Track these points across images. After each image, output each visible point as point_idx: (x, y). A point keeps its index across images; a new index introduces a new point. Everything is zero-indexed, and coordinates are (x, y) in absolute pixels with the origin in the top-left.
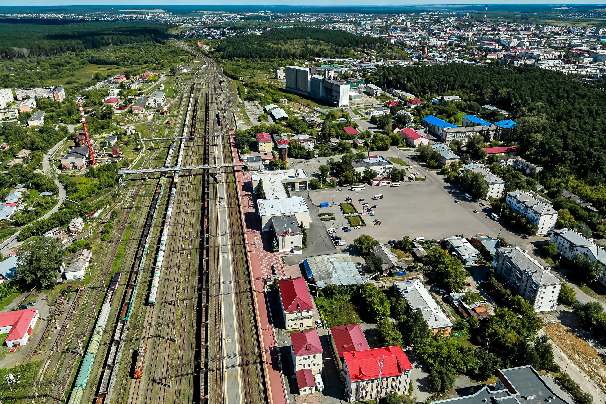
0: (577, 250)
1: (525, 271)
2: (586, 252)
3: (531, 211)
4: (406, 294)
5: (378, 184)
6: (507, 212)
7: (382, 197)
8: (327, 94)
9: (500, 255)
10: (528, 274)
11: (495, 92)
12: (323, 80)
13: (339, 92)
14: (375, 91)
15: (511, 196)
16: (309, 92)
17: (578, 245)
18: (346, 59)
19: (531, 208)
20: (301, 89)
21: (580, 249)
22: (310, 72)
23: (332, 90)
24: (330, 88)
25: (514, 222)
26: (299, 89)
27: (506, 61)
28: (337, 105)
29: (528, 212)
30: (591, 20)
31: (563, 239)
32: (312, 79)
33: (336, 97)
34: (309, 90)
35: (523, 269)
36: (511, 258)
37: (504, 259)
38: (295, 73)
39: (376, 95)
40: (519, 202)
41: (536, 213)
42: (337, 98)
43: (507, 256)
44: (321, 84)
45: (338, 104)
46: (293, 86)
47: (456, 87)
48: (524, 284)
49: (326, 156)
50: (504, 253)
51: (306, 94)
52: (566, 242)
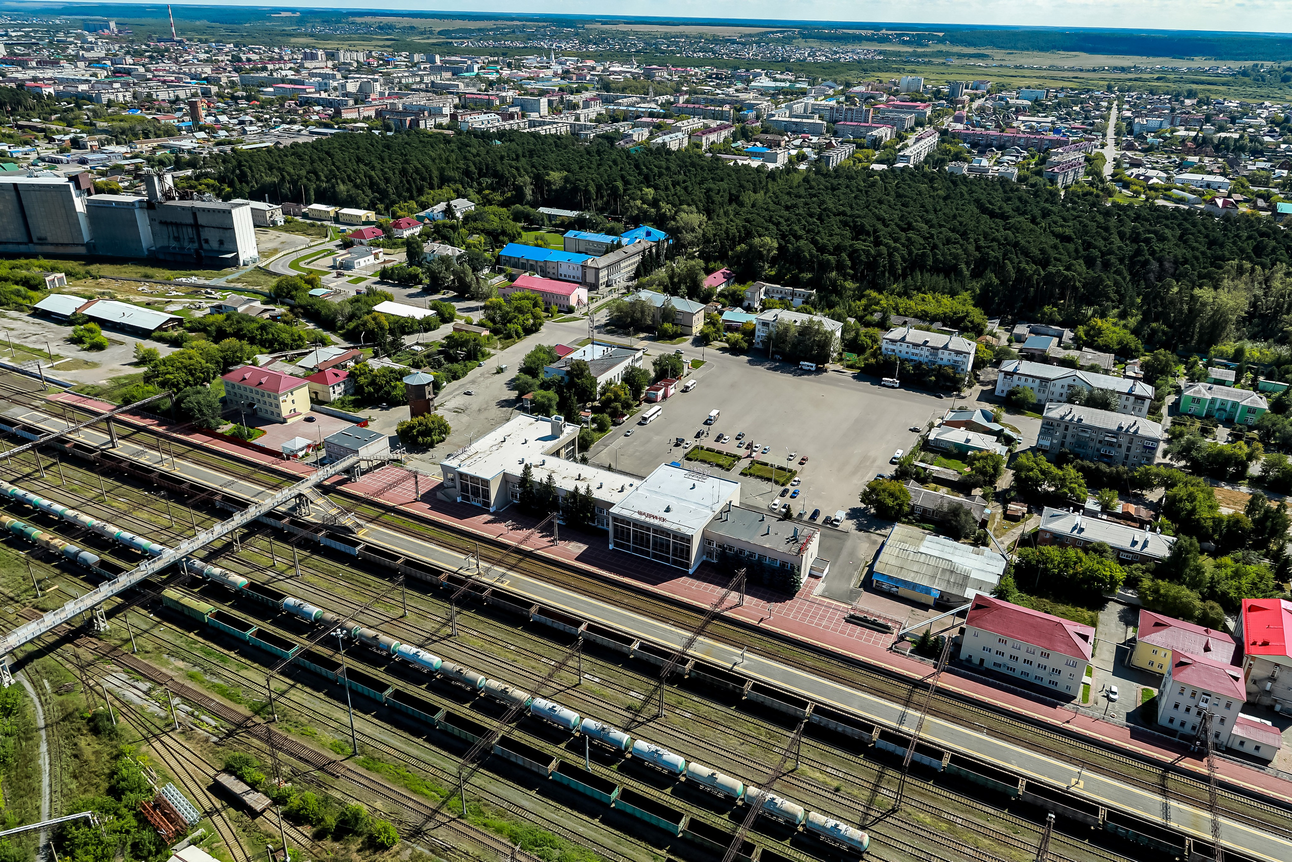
0: (1054, 385)
1: (1120, 428)
2: (1072, 383)
3: (946, 352)
4: (1083, 535)
5: (665, 397)
6: (910, 367)
8: (177, 239)
9: (1055, 424)
10: (1127, 430)
11: (539, 182)
12: (150, 205)
13: (231, 229)
14: (268, 215)
15: (893, 341)
16: (87, 245)
19: (946, 347)
20: (50, 240)
21: (1059, 383)
22: (78, 187)
23: (196, 226)
24: (192, 221)
25: (933, 378)
26: (42, 241)
28: (234, 262)
29: (940, 356)
31: (1023, 378)
32: (92, 207)
33: (221, 242)
34: (86, 237)
35: (1115, 428)
36: (1080, 420)
37: (1066, 428)
38: (11, 196)
39: (274, 223)
40: (916, 345)
41: (958, 353)
42: (225, 242)
43: (1072, 420)
44: (142, 216)
45: (236, 258)
47: (436, 181)
48: (1124, 450)
49: (459, 378)
50: (1062, 418)
51: (82, 250)
52: (1030, 379)
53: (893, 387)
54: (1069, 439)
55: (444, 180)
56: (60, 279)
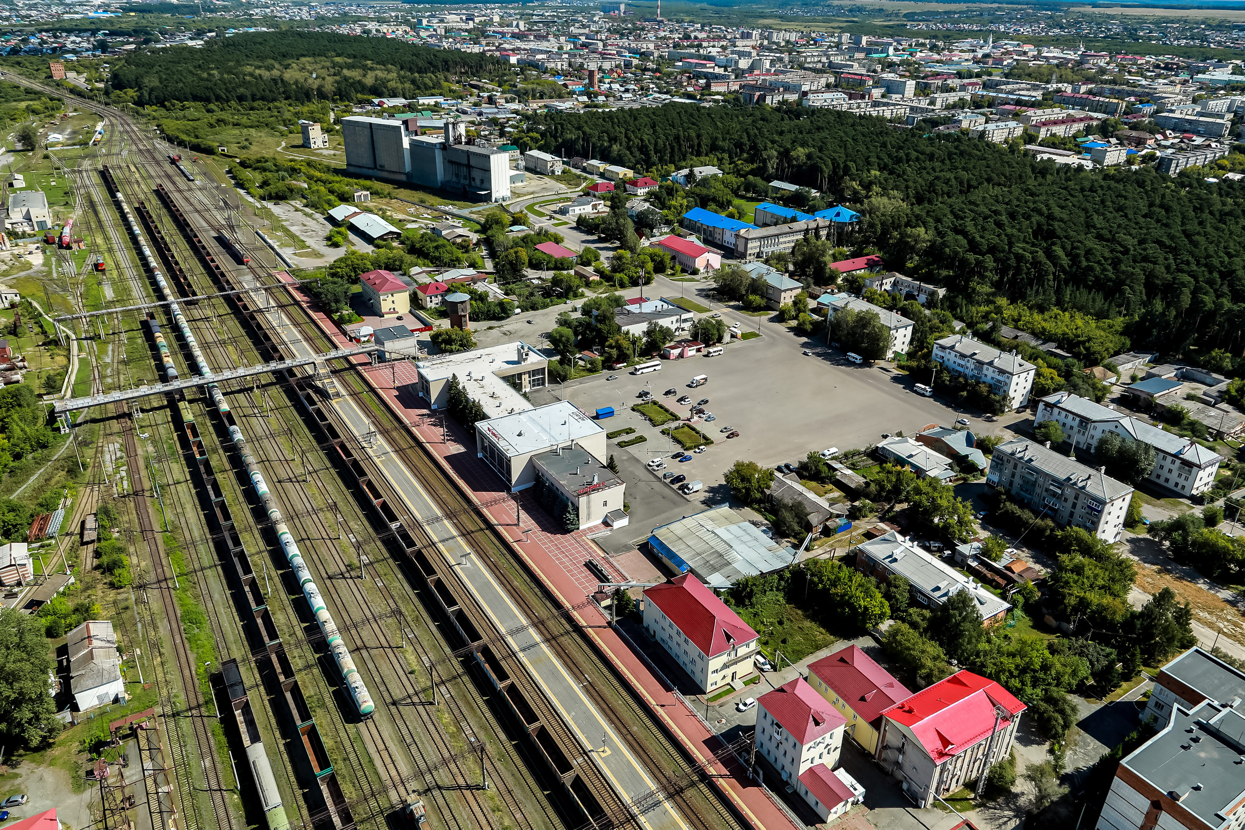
0: (1095, 428)
1: (1069, 479)
2: (1114, 429)
3: (991, 369)
4: (894, 565)
5: (681, 356)
6: (946, 377)
7: (706, 379)
8: (457, 175)
9: (1005, 459)
10: (1075, 484)
12: (444, 146)
13: (488, 171)
14: (549, 165)
15: (943, 348)
16: (407, 174)
17: (1095, 419)
18: (441, 100)
19: (991, 364)
20: (387, 168)
21: (1100, 427)
22: (407, 129)
23: (469, 166)
24: (466, 162)
25: (965, 393)
26: (382, 168)
27: (751, 97)
28: (488, 198)
29: (985, 372)
30: (832, 21)
31: (1064, 413)
32: (413, 144)
33: (482, 181)
34: (408, 168)
35: (1063, 477)
36: (1031, 460)
37: (1015, 467)
38: (367, 132)
39: (553, 172)
40: (963, 356)
41: (1002, 372)
42: (486, 182)
43: (1022, 458)
44: (439, 155)
45: (490, 195)
46: (366, 160)
47: (704, 149)
49: (537, 309)
50: (1013, 454)
51: (403, 178)
52: (1071, 416)
53: (923, 395)
54: (1017, 480)
55: (714, 148)
56: (366, 196)
